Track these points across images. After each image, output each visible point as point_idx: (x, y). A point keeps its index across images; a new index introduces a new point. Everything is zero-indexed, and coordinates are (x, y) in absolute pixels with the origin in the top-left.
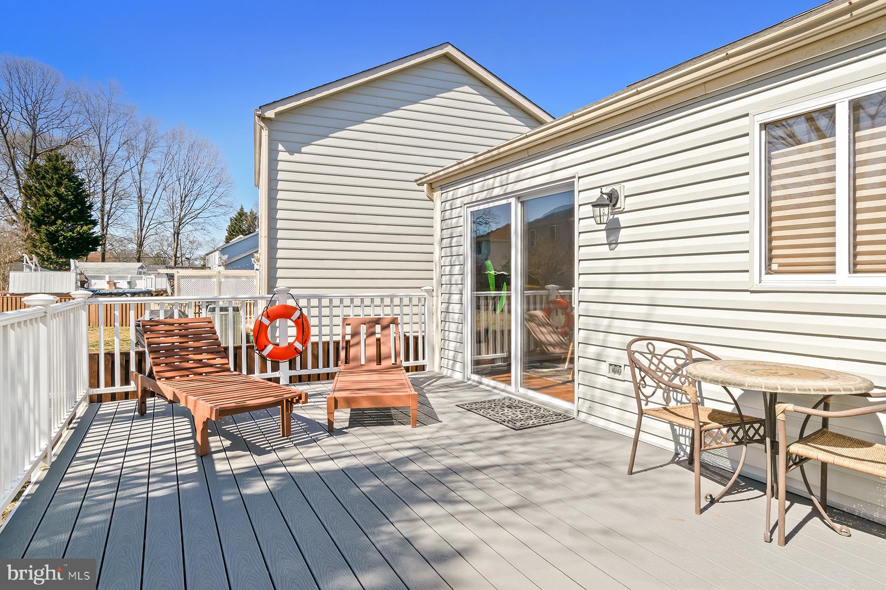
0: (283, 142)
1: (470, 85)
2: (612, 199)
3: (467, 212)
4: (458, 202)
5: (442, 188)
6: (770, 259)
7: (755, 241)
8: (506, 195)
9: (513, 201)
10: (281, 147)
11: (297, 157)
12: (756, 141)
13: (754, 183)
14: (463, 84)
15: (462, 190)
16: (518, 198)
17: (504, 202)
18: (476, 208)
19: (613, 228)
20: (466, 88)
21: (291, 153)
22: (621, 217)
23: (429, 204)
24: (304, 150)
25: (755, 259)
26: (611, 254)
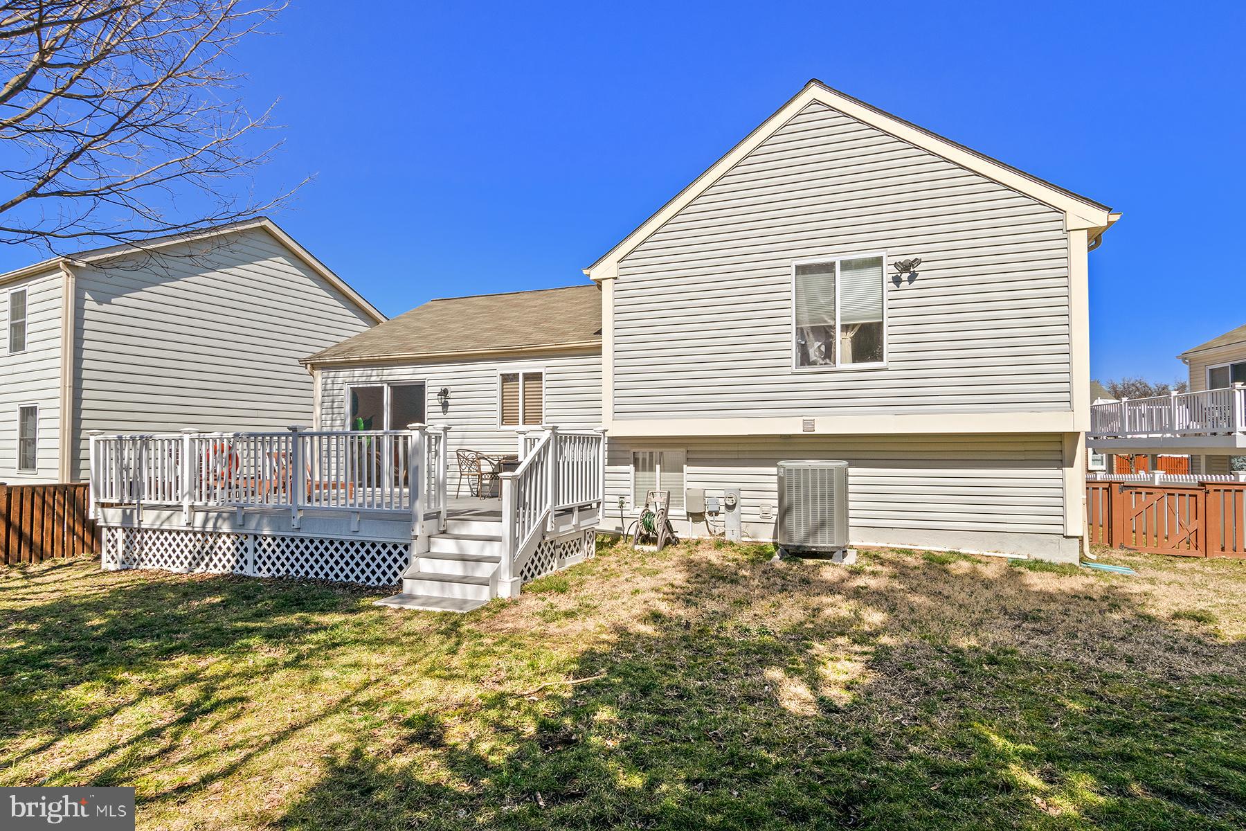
0: (91, 291)
1: (283, 256)
2: (444, 393)
3: (347, 388)
4: (340, 380)
5: (323, 369)
6: (503, 420)
7: (498, 414)
8: (381, 381)
9: (385, 385)
10: (87, 296)
11: (105, 307)
12: (498, 380)
13: (498, 393)
14: (278, 255)
15: (343, 373)
16: (388, 384)
17: (380, 385)
18: (356, 386)
19: (445, 406)
20: (280, 259)
21: (100, 303)
22: (449, 400)
23: (310, 378)
24: (113, 301)
25: (498, 420)
26: (445, 417)
